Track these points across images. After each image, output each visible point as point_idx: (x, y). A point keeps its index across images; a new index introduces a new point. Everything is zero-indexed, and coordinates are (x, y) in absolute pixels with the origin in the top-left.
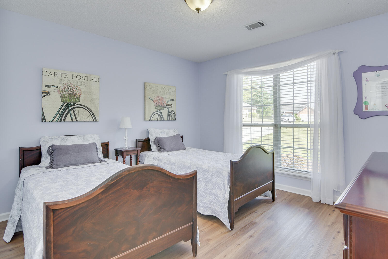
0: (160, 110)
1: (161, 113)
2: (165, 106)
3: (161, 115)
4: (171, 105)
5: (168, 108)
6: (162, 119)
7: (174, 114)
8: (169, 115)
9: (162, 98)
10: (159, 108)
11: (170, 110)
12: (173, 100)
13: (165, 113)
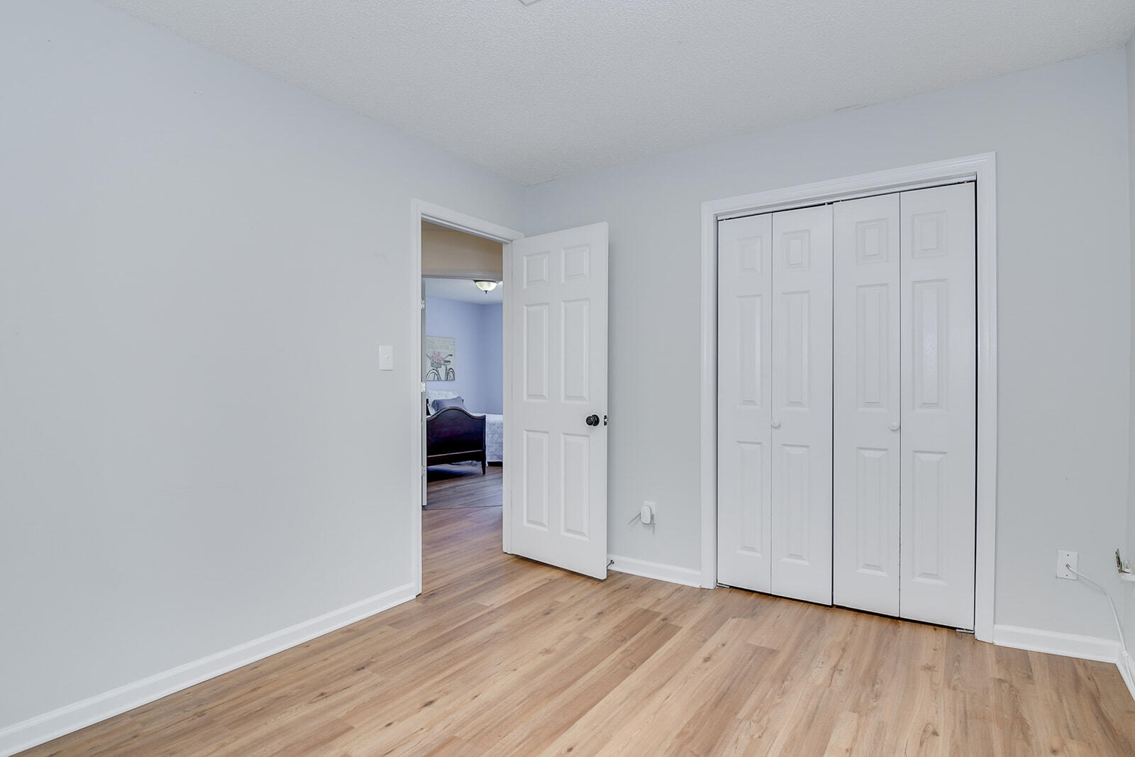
0: (437, 368)
1: (438, 372)
2: (443, 362)
3: (438, 374)
4: (449, 362)
5: (446, 365)
6: (439, 379)
7: (453, 372)
8: (447, 374)
9: (439, 353)
10: (435, 365)
11: (448, 368)
12: (451, 355)
13: (442, 371)
